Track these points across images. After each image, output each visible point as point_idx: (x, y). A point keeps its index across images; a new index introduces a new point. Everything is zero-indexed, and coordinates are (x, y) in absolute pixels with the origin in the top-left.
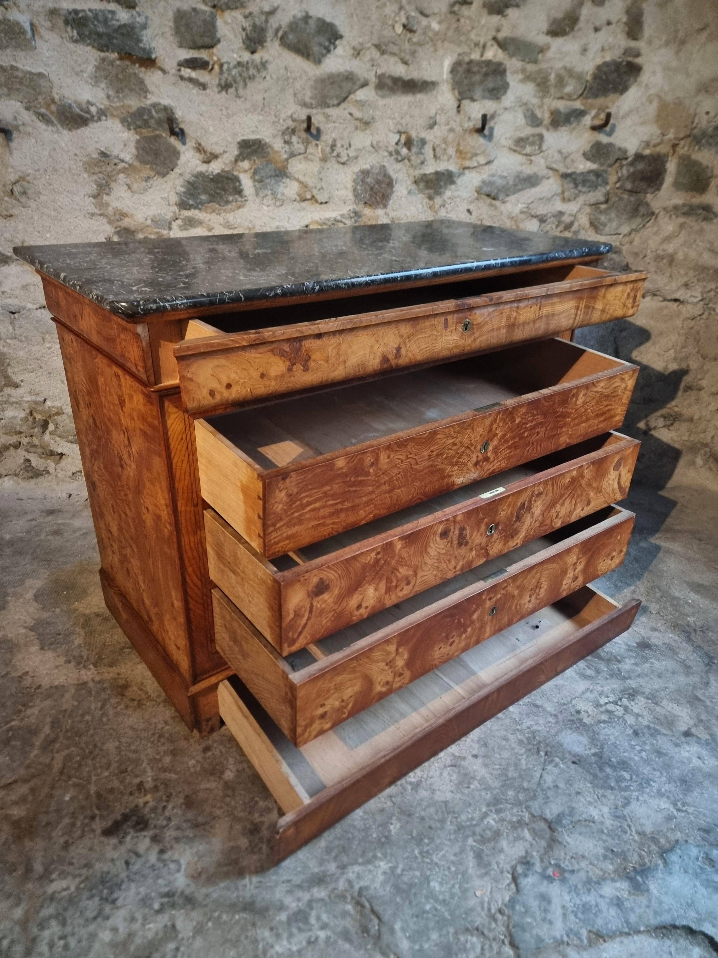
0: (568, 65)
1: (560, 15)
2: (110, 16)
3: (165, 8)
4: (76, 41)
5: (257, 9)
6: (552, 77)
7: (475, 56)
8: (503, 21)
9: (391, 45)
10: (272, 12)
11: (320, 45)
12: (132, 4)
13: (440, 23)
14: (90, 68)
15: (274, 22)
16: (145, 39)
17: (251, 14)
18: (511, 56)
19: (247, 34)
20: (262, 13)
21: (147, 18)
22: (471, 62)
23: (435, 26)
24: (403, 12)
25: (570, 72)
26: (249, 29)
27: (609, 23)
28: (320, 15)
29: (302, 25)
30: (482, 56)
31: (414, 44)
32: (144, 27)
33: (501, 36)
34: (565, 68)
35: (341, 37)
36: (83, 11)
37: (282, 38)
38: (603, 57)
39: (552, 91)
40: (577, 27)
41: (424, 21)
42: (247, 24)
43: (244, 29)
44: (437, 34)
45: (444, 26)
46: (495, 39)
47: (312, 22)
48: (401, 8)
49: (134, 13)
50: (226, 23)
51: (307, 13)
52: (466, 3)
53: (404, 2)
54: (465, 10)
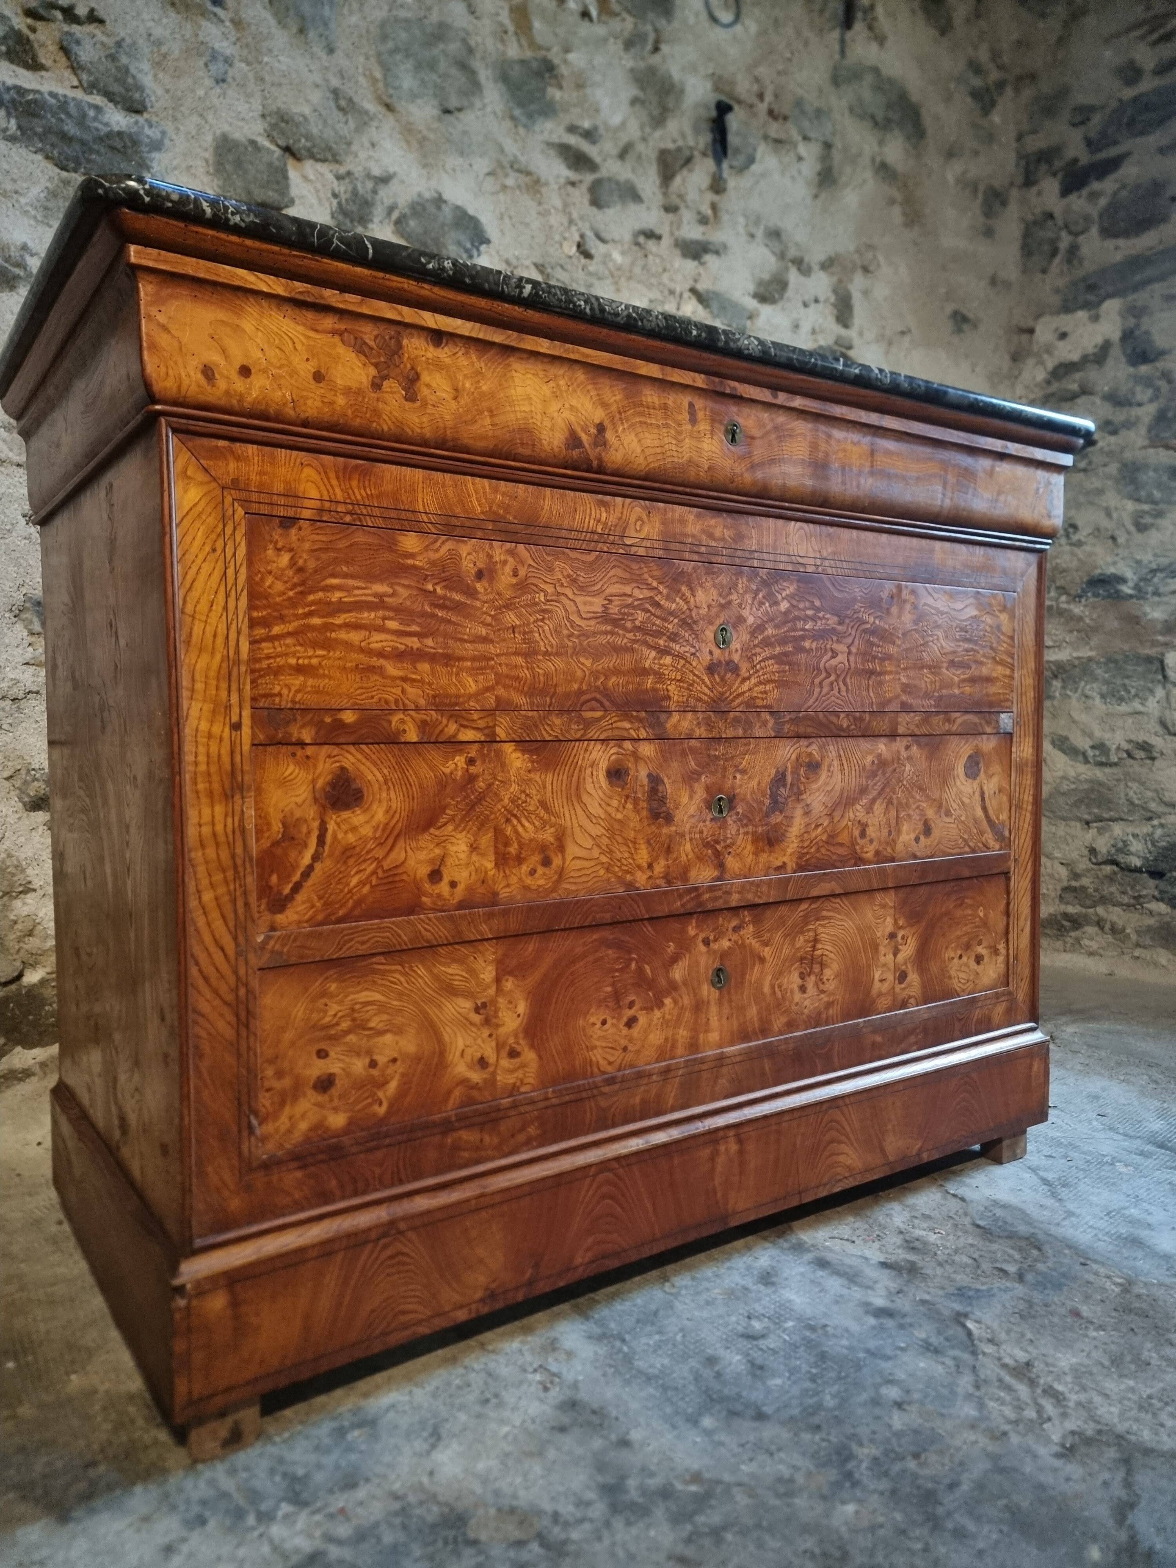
1: (766, 276)
2: (92, 113)
3: (199, 127)
4: (12, 139)
5: (360, 168)
8: (702, 270)
9: (559, 269)
10: (385, 180)
11: (459, 243)
12: (140, 107)
13: (623, 253)
14: (36, 192)
15: (385, 196)
16: (156, 167)
17: (349, 174)
18: (714, 316)
19: (339, 204)
20: (369, 176)
21: (163, 133)
23: (617, 258)
24: (574, 228)
26: (343, 197)
27: (816, 301)
28: (459, 203)
29: (432, 209)
30: (678, 309)
31: (590, 274)
32: (157, 146)
33: (700, 287)
35: (488, 242)
36: (37, 92)
37: (398, 222)
38: (815, 340)
40: (786, 295)
41: (603, 248)
42: (341, 188)
43: (335, 195)
44: (620, 267)
45: (628, 260)
46: (693, 291)
47: (447, 210)
48: (571, 222)
49: (141, 119)
50: (305, 178)
51: (440, 195)
52: (651, 235)
53: (575, 215)
54: (651, 245)
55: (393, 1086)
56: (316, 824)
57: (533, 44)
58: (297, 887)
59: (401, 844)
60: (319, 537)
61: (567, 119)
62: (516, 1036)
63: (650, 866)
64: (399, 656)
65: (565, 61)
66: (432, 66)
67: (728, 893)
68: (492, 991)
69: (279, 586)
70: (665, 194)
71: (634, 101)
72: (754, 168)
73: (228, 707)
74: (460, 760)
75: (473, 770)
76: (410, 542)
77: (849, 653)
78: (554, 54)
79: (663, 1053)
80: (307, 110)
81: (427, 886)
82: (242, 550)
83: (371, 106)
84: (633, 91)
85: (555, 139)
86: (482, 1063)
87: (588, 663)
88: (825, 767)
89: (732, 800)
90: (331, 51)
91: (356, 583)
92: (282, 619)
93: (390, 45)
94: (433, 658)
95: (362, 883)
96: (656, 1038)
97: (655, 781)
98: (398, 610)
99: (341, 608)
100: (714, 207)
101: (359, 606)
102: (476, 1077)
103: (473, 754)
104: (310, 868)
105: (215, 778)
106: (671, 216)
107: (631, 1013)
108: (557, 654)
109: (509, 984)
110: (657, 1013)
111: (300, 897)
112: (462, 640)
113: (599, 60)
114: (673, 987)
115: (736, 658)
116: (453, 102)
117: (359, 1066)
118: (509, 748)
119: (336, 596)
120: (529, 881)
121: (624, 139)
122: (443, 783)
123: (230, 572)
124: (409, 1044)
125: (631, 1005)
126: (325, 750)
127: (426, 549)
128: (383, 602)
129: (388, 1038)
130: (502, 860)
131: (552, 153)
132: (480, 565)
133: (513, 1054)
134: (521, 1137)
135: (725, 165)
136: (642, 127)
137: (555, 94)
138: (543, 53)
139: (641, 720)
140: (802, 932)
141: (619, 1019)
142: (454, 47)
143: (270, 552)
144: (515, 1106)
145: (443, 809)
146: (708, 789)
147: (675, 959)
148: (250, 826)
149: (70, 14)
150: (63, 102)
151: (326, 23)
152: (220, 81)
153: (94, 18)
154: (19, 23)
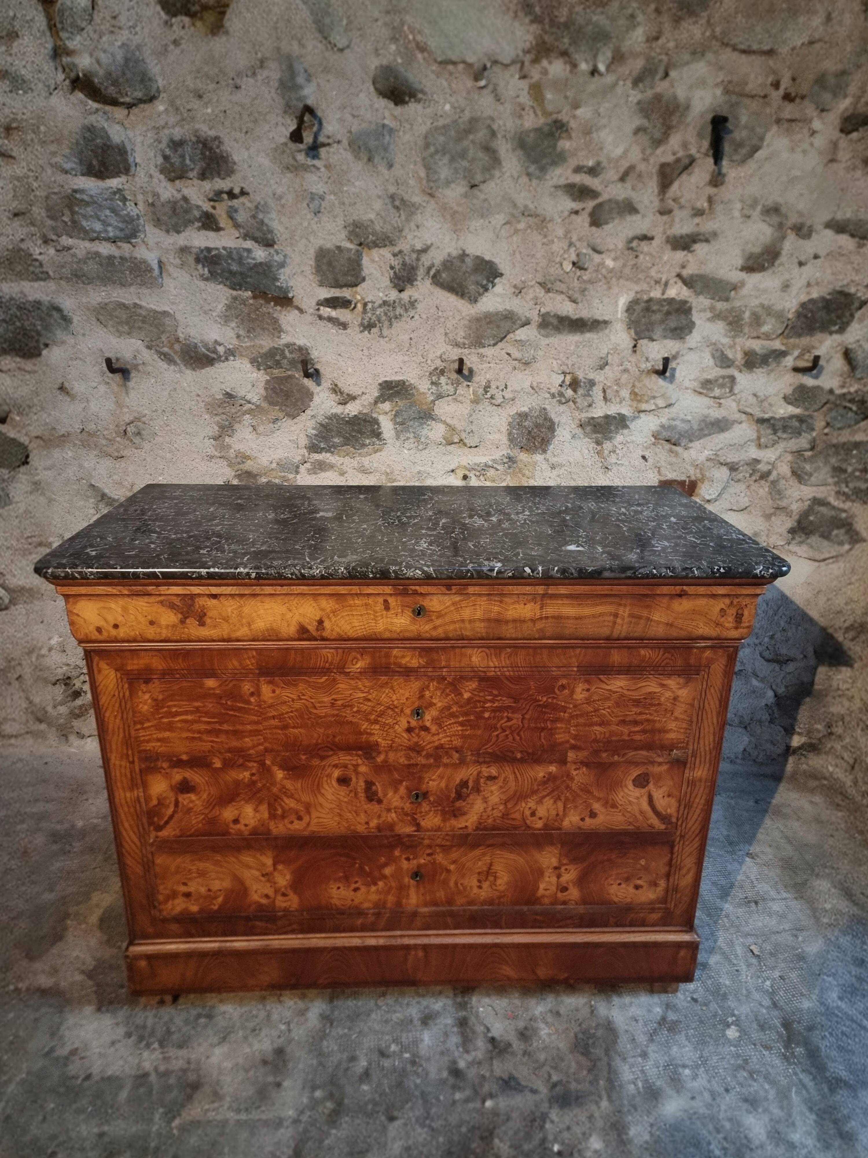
0: (766, 303)
1: (757, 250)
2: (245, 254)
3: (306, 246)
4: (207, 279)
5: (408, 247)
6: (747, 315)
7: (656, 294)
8: (690, 257)
9: (558, 283)
10: (425, 250)
11: (477, 283)
12: (271, 242)
13: (615, 259)
14: (220, 307)
15: (426, 260)
16: (282, 277)
17: (400, 252)
18: (698, 294)
19: (395, 273)
20: (413, 251)
21: (285, 256)
22: (650, 300)
23: (610, 263)
24: (572, 249)
25: (768, 310)
26: (397, 267)
27: (816, 257)
28: (478, 254)
29: (457, 263)
30: (663, 294)
31: (585, 281)
32: (282, 265)
33: (685, 273)
34: (762, 306)
35: (501, 275)
36: (217, 249)
37: (434, 277)
38: (808, 293)
39: (746, 330)
40: (779, 261)
41: (597, 258)
42: (396, 262)
43: (392, 268)
44: (611, 271)
45: (619, 263)
46: (679, 276)
47: (468, 260)
48: (571, 244)
49: (272, 250)
50: (373, 261)
51: (464, 251)
52: (646, 238)
53: (574, 239)
54: (645, 246)
55: (220, 899)
56: (173, 799)
57: (546, 114)
58: (167, 823)
59: (217, 808)
60: (163, 686)
61: (573, 162)
62: (286, 888)
63: (367, 823)
64: (209, 732)
65: (574, 117)
66: (463, 155)
67: (423, 839)
68: (272, 869)
69: (146, 707)
70: (662, 200)
71: (638, 130)
72: (759, 155)
73: (127, 755)
74: (247, 774)
75: (254, 778)
76: (211, 683)
77: (523, 719)
78: (563, 117)
79: (376, 905)
80: (372, 216)
81: (232, 825)
82: (127, 694)
84: (639, 121)
85: (562, 181)
86: (267, 896)
87: (322, 731)
88: (501, 779)
89: (425, 795)
90: (390, 166)
92: (148, 720)
93: (432, 149)
94: (227, 732)
95: (198, 823)
96: (374, 897)
97: (369, 784)
98: (207, 714)
99: (177, 714)
100: (710, 200)
101: (186, 713)
102: (264, 901)
103: (254, 771)
104: (171, 817)
105: (125, 781)
106: (665, 218)
107: (357, 885)
108: (300, 727)
109: (280, 867)
110: (373, 888)
111: (168, 826)
112: (243, 724)
113: (605, 107)
114: (384, 877)
115: (428, 724)
116: (479, 177)
117: (203, 890)
118: (275, 768)
119: (174, 710)
120: (289, 826)
121: (625, 165)
122: (237, 783)
123: (123, 704)
124: (227, 884)
125: (356, 882)
126: (176, 770)
127: (220, 685)
129: (217, 882)
130: (273, 816)
131: (560, 193)
132: (252, 690)
133: (284, 895)
134: (290, 928)
135: (725, 163)
136: (643, 151)
137: (564, 144)
138: (555, 116)
139: (358, 756)
140: (480, 860)
141: (349, 886)
142: (481, 135)
143: (140, 693)
144: (284, 916)
145: (238, 795)
146: (407, 788)
147: (385, 865)
148: (142, 800)
149: (231, 195)
150: (230, 252)
151: (386, 149)
152: (317, 212)
153: (243, 193)
154: (207, 207)
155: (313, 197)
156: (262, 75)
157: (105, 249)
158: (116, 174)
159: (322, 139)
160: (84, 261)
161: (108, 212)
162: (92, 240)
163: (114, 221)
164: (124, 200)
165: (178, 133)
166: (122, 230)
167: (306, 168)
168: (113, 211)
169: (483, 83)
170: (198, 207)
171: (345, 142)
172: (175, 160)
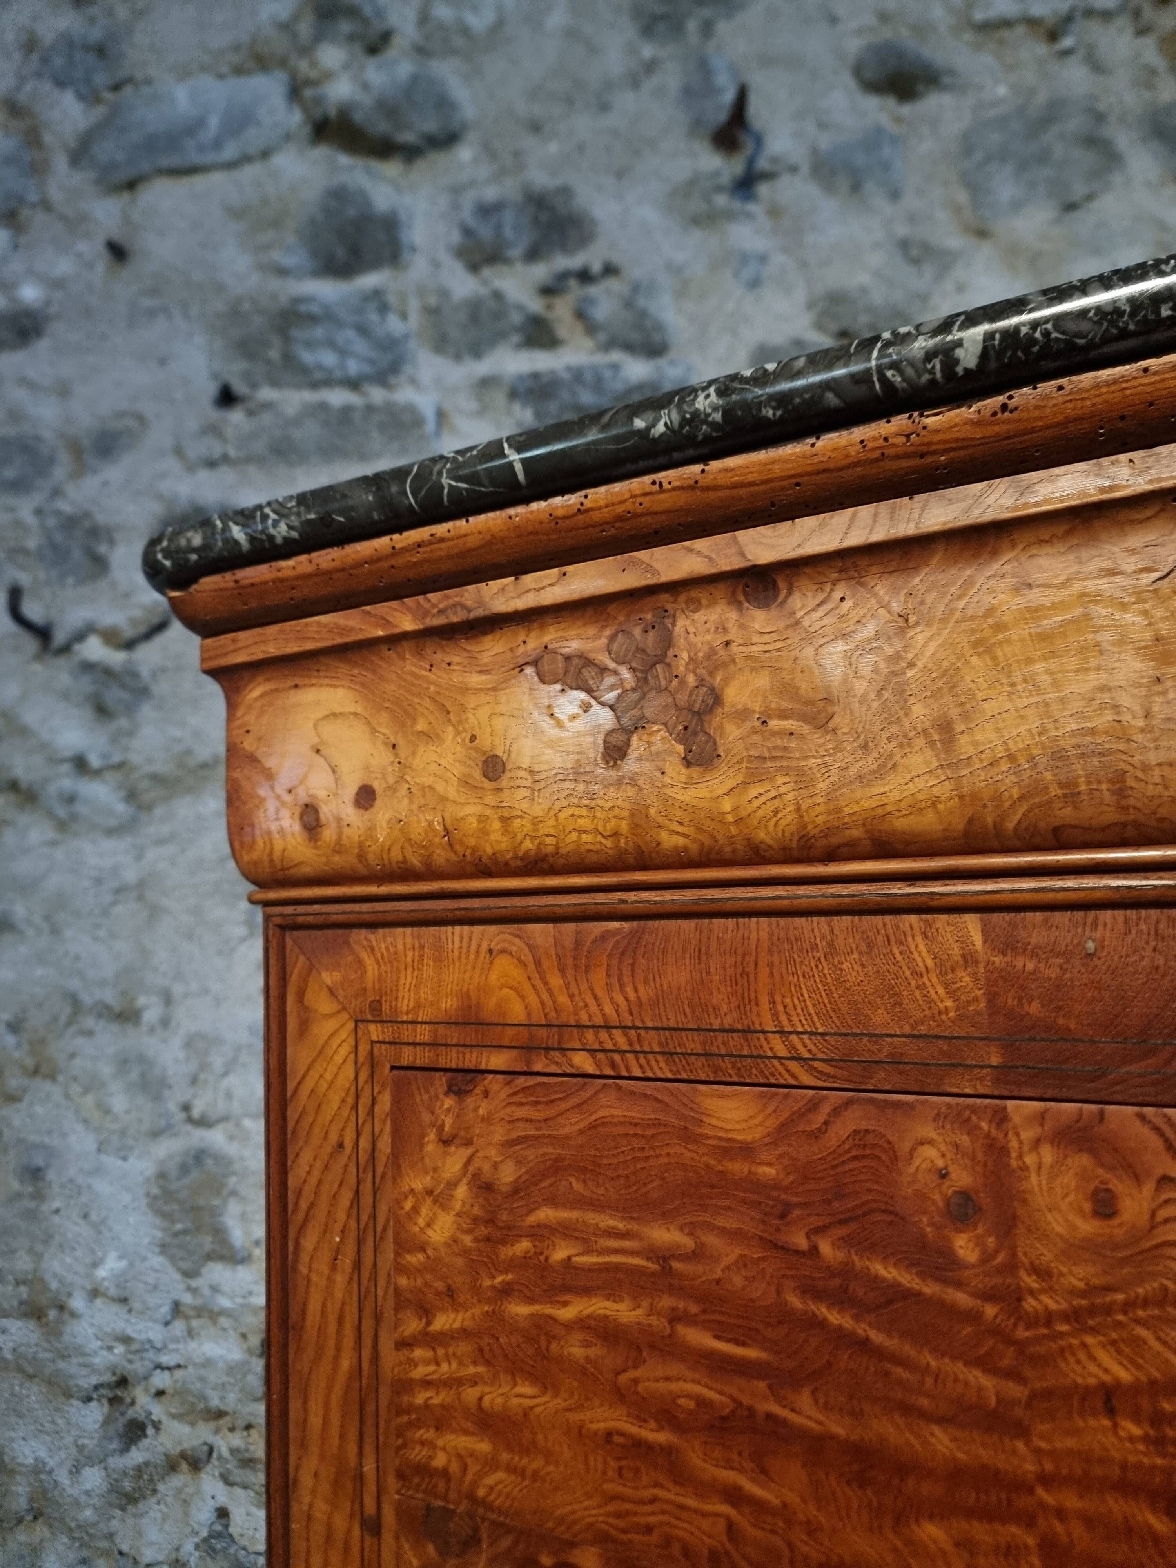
60: (522, 1112)
66: (1043, 158)
69: (445, 1224)
76: (734, 1113)
80: (865, 279)
83: (954, 241)
90: (895, 195)
91: (607, 1221)
93: (978, 156)
116: (1079, 190)
119: (560, 1255)
128: (667, 1272)
142: (1074, 123)
143: (431, 1145)
149: (585, 276)
150: (578, 375)
151: (886, 166)
152: (754, 284)
153: (610, 270)
154: (536, 305)
155: (744, 259)
156: (649, 84)
157: (338, 397)
158: (375, 265)
159: (762, 164)
160: (297, 421)
161: (350, 334)
162: (315, 385)
163: (360, 346)
164: (384, 308)
165: (491, 193)
166: (371, 362)
167: (729, 216)
168: (363, 330)
169: (1068, 42)
170: (520, 308)
171: (805, 169)
172: (485, 232)
